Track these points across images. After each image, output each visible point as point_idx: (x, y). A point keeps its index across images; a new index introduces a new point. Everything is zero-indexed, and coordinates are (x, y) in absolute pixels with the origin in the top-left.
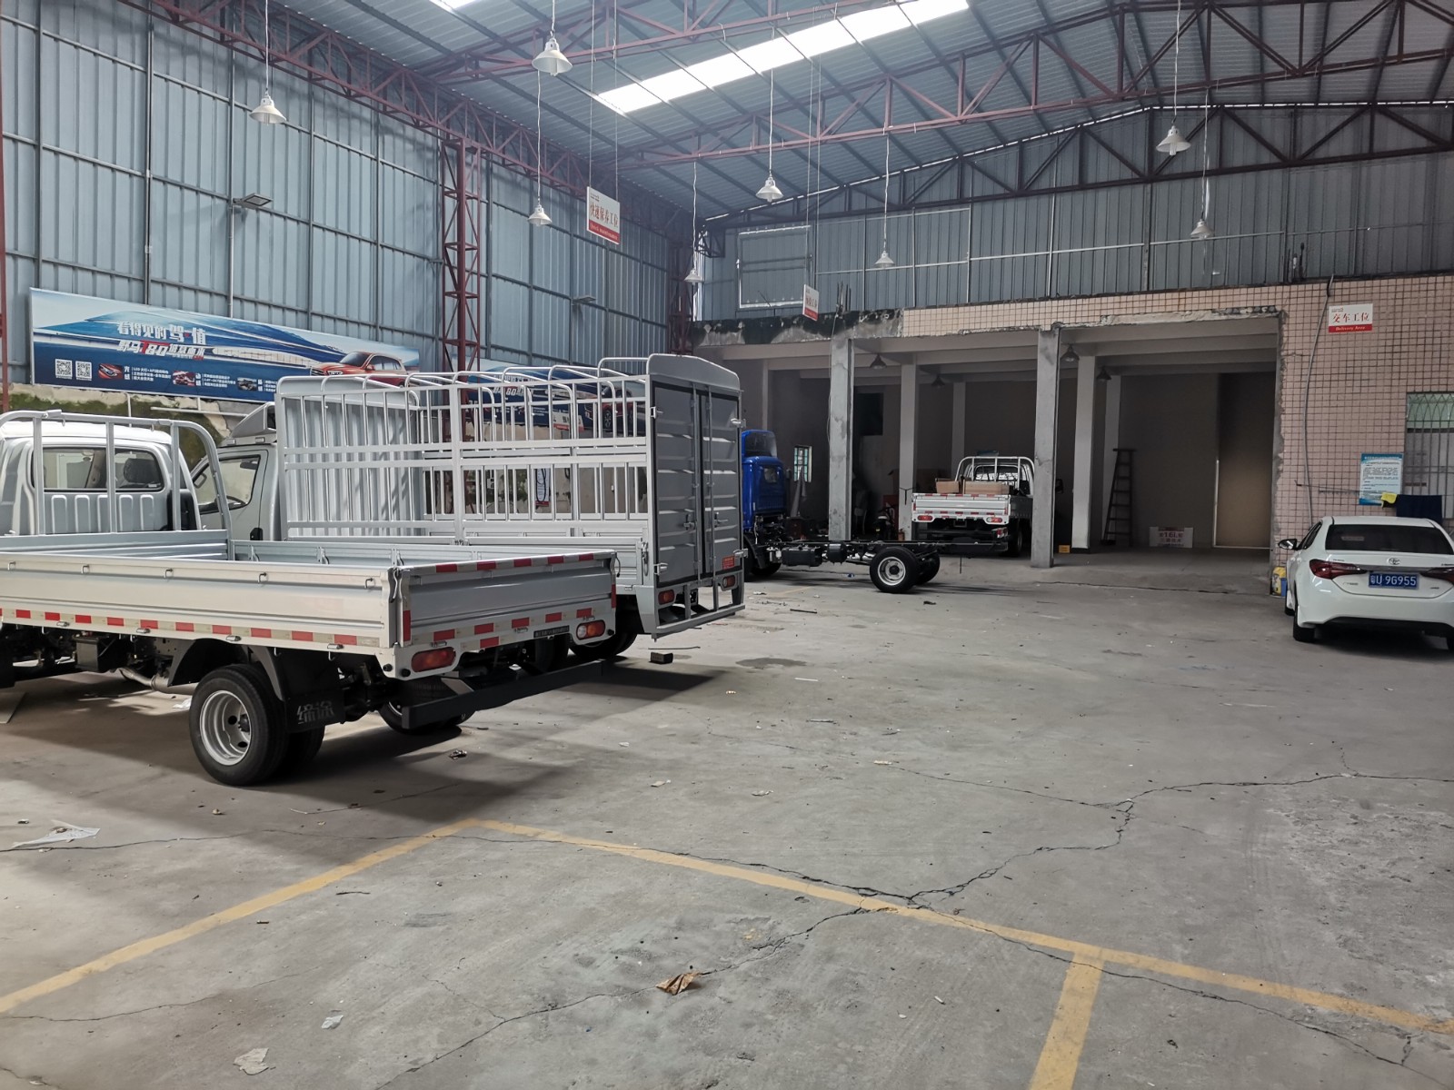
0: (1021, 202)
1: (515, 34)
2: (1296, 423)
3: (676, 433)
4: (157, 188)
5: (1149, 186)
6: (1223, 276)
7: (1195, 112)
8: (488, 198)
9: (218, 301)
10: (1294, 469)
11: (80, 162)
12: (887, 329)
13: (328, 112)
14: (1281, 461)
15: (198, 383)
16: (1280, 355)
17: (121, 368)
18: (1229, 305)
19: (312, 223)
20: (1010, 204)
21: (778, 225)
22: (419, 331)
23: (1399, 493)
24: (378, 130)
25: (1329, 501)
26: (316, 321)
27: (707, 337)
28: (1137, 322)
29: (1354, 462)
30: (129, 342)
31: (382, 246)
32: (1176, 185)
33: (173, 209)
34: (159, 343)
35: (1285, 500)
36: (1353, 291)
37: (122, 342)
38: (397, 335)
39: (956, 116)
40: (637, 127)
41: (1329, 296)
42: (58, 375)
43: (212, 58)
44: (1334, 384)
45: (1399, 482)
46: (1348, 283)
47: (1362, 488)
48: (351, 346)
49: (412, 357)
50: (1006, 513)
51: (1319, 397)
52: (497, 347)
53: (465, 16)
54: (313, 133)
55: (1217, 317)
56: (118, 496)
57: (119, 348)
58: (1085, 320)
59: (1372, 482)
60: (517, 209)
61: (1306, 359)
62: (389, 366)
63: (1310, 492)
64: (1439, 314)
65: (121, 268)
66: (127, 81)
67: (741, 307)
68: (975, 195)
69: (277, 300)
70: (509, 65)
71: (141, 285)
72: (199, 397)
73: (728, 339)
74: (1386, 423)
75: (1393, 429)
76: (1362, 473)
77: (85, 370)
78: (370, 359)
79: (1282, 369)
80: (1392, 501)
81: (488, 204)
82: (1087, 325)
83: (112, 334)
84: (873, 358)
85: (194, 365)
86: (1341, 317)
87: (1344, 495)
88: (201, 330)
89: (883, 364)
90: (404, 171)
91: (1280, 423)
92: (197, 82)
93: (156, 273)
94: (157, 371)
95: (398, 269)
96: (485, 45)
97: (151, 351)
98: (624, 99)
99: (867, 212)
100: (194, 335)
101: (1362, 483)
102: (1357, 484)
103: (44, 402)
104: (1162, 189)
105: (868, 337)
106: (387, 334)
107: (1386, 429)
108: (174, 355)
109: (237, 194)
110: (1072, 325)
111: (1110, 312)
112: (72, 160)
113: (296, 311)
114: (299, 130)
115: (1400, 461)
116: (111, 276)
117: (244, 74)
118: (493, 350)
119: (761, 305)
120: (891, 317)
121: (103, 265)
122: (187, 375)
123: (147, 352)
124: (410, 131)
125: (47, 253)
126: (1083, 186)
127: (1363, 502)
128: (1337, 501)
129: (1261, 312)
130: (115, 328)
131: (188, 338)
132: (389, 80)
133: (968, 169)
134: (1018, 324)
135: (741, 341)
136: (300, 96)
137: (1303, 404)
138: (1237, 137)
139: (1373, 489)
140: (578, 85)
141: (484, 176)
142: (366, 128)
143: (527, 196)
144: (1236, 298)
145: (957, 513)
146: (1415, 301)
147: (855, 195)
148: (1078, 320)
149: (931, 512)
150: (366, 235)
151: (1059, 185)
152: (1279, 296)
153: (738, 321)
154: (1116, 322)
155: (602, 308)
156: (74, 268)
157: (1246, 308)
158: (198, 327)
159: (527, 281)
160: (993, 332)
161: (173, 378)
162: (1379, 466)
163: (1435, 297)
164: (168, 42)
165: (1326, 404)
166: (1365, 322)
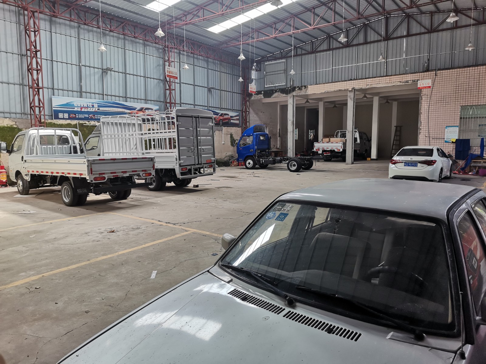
0: (347, 49)
1: (179, 15)
2: (425, 117)
3: (187, 128)
4: (83, 68)
5: (386, 42)
6: (409, 69)
7: (401, 16)
8: (179, 61)
9: (101, 96)
10: (425, 131)
11: (63, 63)
12: (304, 92)
13: (130, 42)
14: (421, 129)
15: (96, 118)
16: (421, 95)
17: (75, 115)
18: (405, 80)
19: (126, 73)
20: (344, 49)
21: (276, 60)
22: (159, 100)
23: (457, 138)
24: (145, 45)
25: (436, 142)
26: (128, 99)
27: (253, 97)
28: (377, 86)
29: (443, 129)
30: (77, 108)
31: (147, 78)
32: (395, 41)
33: (88, 73)
34: (85, 108)
35: (422, 142)
36: (444, 74)
37: (76, 108)
38: (152, 102)
39: (311, 27)
40: (222, 36)
41: (436, 75)
42: (59, 117)
43: (96, 32)
44: (437, 104)
45: (457, 135)
46: (442, 71)
47: (445, 137)
48: (138, 106)
49: (157, 107)
50: (341, 148)
51: (432, 108)
52: (183, 103)
53: (163, 13)
54: (125, 49)
55: (401, 84)
56: (58, 147)
57: (75, 110)
58: (362, 86)
59: (449, 135)
60: (189, 63)
61: (429, 96)
62: (150, 111)
63: (429, 139)
64: (470, 80)
65: (75, 89)
66: (74, 41)
67: (266, 86)
68: (334, 47)
69: (117, 95)
70: (178, 25)
71: (80, 93)
72: (96, 121)
73: (259, 97)
74: (453, 116)
75: (456, 118)
76: (446, 133)
77: (66, 116)
78: (144, 109)
79: (421, 100)
80: (454, 141)
81: (179, 63)
82: (362, 88)
83: (73, 106)
84: (306, 100)
85: (95, 113)
86: (422, 84)
87: (440, 140)
88: (96, 104)
89: (309, 102)
90: (153, 56)
91: (420, 117)
92: (92, 39)
93: (84, 90)
94: (85, 115)
95: (152, 83)
96: (170, 20)
97: (83, 110)
98: (217, 29)
99: (302, 55)
100: (94, 105)
101: (446, 135)
102: (444, 136)
103: (56, 124)
104: (390, 42)
105: (299, 94)
106: (149, 102)
107: (453, 118)
108: (89, 111)
109: (105, 67)
110: (358, 88)
111: (369, 84)
112: (61, 63)
113: (123, 97)
114: (121, 48)
115: (458, 128)
116: (72, 91)
117: (105, 35)
118: (182, 104)
119: (272, 85)
120: (305, 88)
121: (70, 89)
122: (93, 116)
123: (82, 110)
124: (154, 45)
125: (56, 87)
126: (366, 43)
127: (446, 142)
128: (438, 142)
129: (415, 81)
130: (74, 104)
131: (93, 106)
132: (146, 31)
133: (331, 39)
134: (342, 89)
135: (263, 97)
136: (121, 39)
137: (428, 111)
138: (414, 24)
139: (449, 137)
140: (201, 27)
141: (178, 54)
142: (141, 45)
143: (193, 59)
144: (407, 77)
145: (327, 148)
146: (463, 76)
147: (298, 50)
148: (360, 87)
149: (319, 148)
150: (142, 75)
151: (359, 43)
152: (420, 76)
153: (262, 91)
154: (371, 87)
155: (219, 90)
156: (63, 90)
157: (410, 80)
158: (95, 103)
159: (193, 84)
160: (334, 91)
161: (89, 116)
162: (451, 130)
163: (469, 74)
164: (84, 29)
165: (435, 110)
166: (429, 85)
